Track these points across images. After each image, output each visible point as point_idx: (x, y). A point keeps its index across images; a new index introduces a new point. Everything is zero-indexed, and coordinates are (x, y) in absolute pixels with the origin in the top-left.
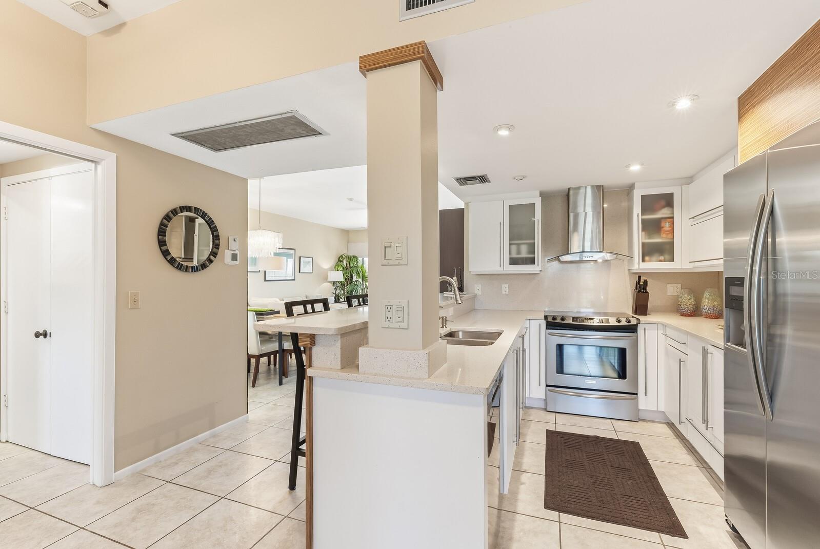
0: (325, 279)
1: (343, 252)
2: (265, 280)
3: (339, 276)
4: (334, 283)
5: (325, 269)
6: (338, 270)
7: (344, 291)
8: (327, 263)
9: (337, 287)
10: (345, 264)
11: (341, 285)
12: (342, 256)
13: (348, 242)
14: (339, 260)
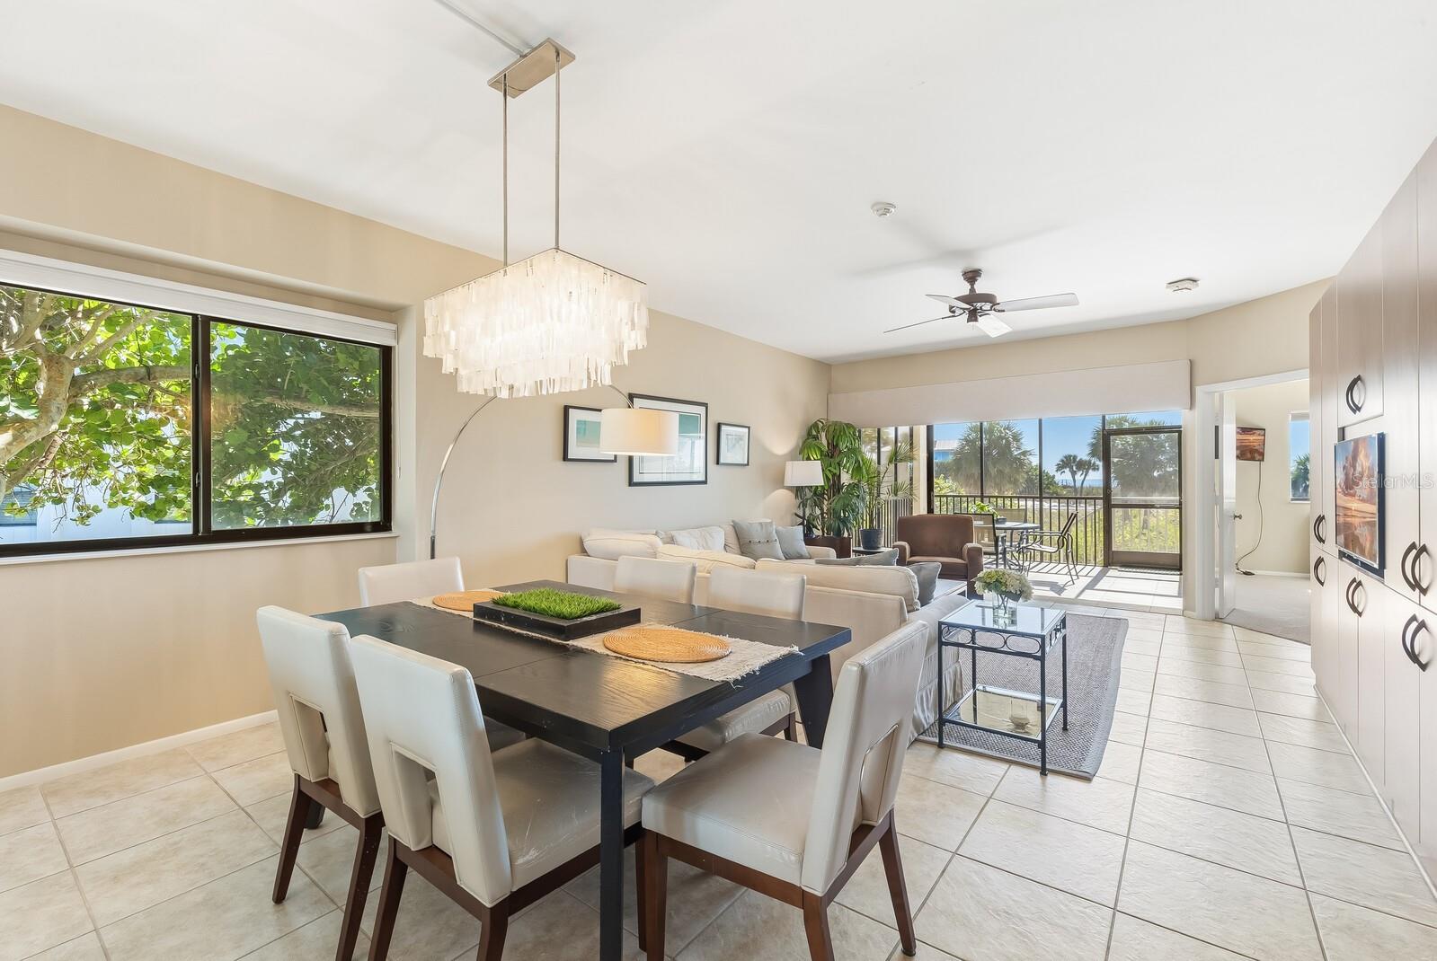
0: (779, 481)
1: (818, 414)
2: (631, 483)
3: (811, 473)
4: (798, 491)
5: (777, 456)
6: (809, 459)
7: (822, 509)
8: (781, 442)
9: (807, 499)
10: (824, 442)
11: (815, 494)
12: (815, 425)
13: (829, 392)
14: (809, 434)
